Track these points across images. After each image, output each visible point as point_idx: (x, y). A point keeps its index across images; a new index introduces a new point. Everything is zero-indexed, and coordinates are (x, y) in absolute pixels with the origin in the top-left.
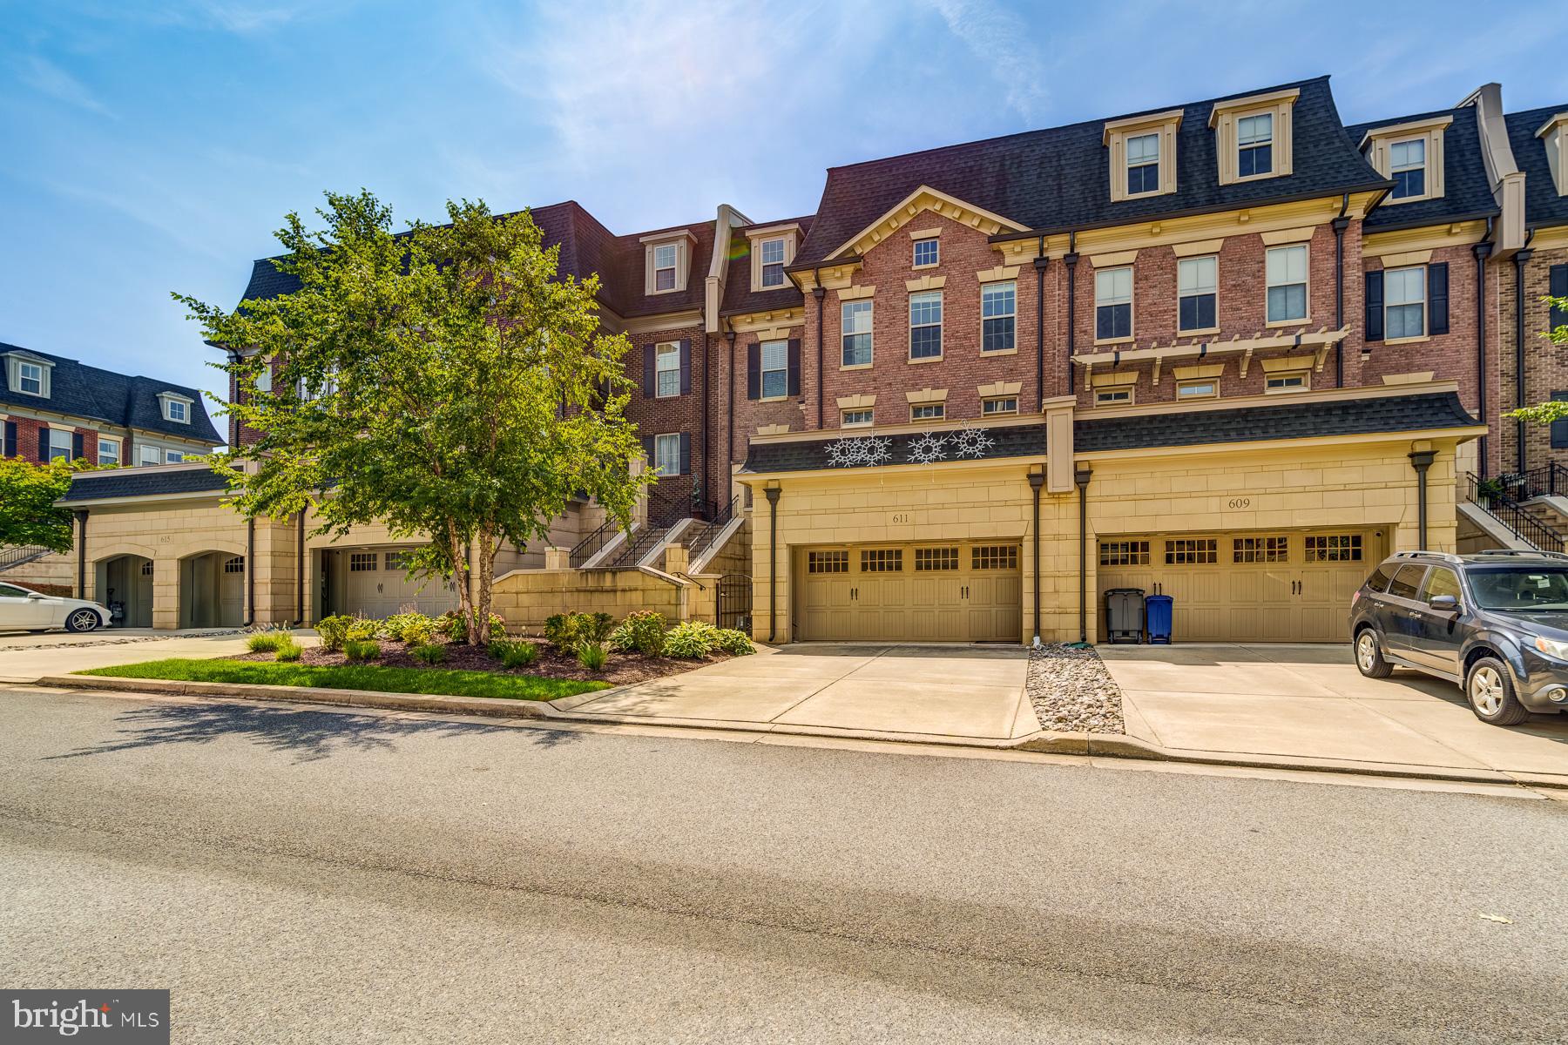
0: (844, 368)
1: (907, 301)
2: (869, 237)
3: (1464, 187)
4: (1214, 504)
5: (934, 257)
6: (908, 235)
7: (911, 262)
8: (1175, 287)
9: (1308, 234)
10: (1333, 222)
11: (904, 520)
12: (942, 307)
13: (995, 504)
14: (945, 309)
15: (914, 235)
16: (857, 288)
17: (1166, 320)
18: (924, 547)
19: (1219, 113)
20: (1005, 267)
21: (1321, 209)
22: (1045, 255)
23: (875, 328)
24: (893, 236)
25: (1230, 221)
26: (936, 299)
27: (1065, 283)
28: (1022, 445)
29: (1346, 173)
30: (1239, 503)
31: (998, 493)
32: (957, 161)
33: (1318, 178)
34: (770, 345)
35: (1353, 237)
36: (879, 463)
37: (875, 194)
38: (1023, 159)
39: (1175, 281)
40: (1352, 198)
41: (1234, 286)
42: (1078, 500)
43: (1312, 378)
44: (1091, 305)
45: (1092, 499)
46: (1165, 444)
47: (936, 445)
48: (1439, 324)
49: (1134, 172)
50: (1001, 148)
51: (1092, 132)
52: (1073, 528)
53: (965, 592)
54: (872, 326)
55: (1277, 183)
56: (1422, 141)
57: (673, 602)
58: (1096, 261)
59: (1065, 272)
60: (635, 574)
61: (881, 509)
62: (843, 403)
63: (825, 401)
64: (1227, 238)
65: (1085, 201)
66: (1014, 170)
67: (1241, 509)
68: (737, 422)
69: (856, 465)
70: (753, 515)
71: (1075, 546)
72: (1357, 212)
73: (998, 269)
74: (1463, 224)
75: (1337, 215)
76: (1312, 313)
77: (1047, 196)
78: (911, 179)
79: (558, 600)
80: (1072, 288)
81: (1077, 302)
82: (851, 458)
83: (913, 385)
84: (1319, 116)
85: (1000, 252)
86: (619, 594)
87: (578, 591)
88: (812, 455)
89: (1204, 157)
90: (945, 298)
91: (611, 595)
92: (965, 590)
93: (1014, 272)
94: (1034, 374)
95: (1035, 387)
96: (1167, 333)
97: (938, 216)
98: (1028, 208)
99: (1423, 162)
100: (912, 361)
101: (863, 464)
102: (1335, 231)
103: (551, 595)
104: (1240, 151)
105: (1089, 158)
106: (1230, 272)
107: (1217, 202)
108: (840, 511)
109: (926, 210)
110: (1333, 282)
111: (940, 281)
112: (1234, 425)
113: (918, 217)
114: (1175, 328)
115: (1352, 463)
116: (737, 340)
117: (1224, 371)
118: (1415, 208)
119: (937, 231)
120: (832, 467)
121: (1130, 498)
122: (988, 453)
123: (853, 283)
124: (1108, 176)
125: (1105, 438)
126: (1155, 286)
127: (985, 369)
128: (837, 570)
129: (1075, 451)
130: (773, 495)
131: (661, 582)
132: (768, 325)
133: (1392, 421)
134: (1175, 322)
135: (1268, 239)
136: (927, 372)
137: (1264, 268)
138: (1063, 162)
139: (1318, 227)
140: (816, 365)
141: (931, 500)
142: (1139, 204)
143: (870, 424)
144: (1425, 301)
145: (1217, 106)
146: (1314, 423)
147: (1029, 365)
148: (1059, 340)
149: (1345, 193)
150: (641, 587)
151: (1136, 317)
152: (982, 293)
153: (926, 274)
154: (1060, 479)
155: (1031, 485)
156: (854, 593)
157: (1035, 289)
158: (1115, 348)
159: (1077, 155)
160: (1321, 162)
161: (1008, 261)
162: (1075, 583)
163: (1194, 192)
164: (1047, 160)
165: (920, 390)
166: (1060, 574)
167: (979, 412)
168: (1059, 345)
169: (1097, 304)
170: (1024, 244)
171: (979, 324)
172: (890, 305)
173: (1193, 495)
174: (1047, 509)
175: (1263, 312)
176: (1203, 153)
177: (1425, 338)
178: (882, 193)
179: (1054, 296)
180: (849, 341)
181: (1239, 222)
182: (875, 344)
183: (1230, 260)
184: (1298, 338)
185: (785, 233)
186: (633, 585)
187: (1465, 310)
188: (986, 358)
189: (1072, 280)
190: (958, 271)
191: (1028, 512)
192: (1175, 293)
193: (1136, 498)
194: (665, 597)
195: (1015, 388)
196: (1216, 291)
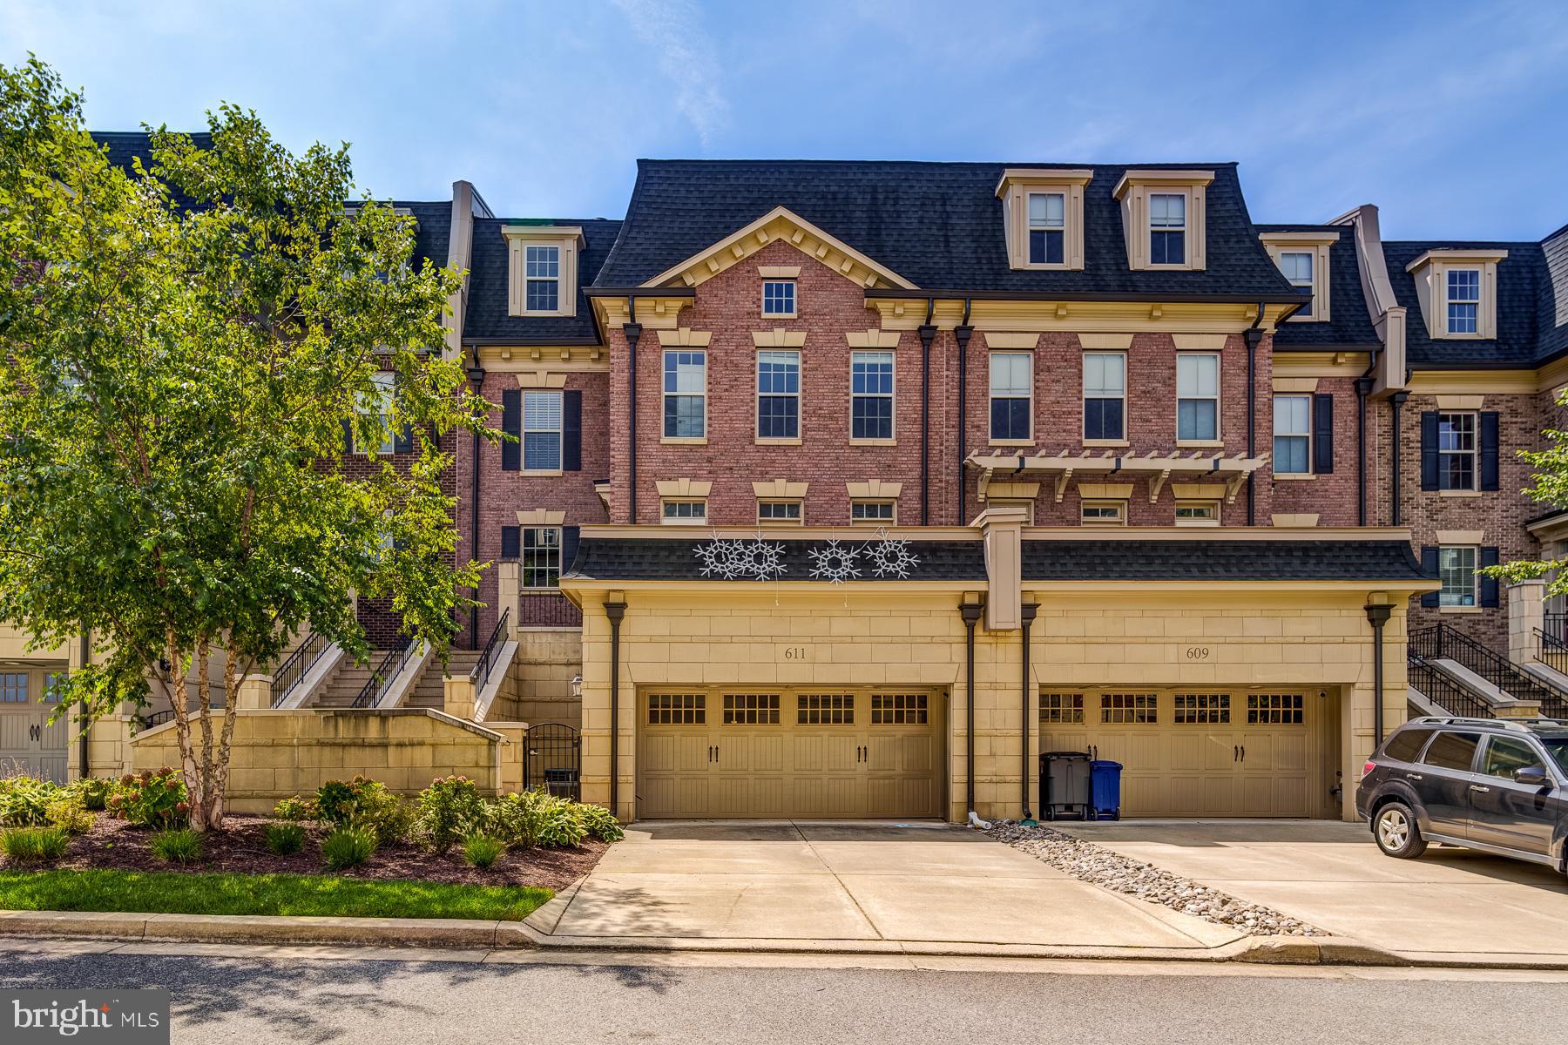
0: (665, 440)
1: (754, 359)
2: (705, 265)
3: (1347, 313)
4: (1171, 652)
5: (789, 304)
6: (755, 270)
7: (759, 306)
8: (1080, 385)
9: (1220, 342)
10: (1246, 333)
11: (800, 654)
12: (800, 372)
13: (919, 640)
14: (804, 377)
15: (765, 271)
16: (685, 331)
17: (1071, 424)
18: (809, 692)
19: (1010, 181)
20: (882, 331)
21: (1234, 315)
22: (933, 323)
23: (710, 390)
24: (735, 267)
25: (1140, 314)
26: (791, 362)
27: (955, 363)
28: (953, 565)
29: (1259, 279)
30: (1197, 654)
31: (922, 626)
32: (816, 182)
33: (1232, 280)
34: (537, 395)
35: (1264, 351)
36: (772, 576)
37: (707, 207)
38: (901, 194)
39: (1081, 378)
40: (1268, 308)
41: (1144, 392)
42: (1020, 640)
43: (1222, 511)
44: (985, 394)
45: (1036, 640)
46: (1122, 576)
47: (846, 558)
48: (1324, 464)
49: (1036, 236)
50: (871, 176)
51: (982, 177)
52: (1013, 675)
53: (862, 753)
54: (706, 386)
55: (1190, 278)
56: (1310, 256)
57: (483, 762)
58: (992, 340)
59: (954, 347)
60: (420, 720)
61: (769, 639)
62: (664, 488)
63: (640, 484)
64: (1137, 334)
65: (979, 263)
66: (889, 208)
67: (1200, 660)
68: (485, 501)
69: (739, 578)
70: (583, 639)
71: (1015, 698)
72: (1268, 326)
73: (873, 332)
74: (1347, 355)
75: (1249, 325)
76: (1223, 435)
77: (932, 249)
78: (756, 195)
79: (283, 757)
80: (963, 370)
81: (969, 388)
82: (731, 567)
83: (761, 473)
84: (1227, 207)
85: (874, 311)
86: (391, 750)
87: (321, 744)
88: (673, 559)
89: (1110, 232)
90: (805, 362)
91: (379, 752)
92: (862, 750)
93: (893, 340)
94: (916, 473)
95: (917, 491)
96: (1072, 440)
97: (796, 250)
98: (910, 259)
99: (1311, 280)
100: (760, 441)
101: (749, 576)
102: (1247, 343)
103: (271, 749)
104: (1152, 232)
105: (980, 209)
106: (1139, 375)
107: (1130, 289)
108: (713, 640)
109: (779, 240)
110: (1244, 401)
111: (798, 338)
112: (1194, 560)
113: (769, 247)
114: (1080, 435)
115: (1312, 613)
116: (486, 382)
117: (1133, 493)
118: (1304, 329)
119: (794, 271)
120: (706, 578)
121: (1079, 640)
122: (914, 574)
123: (680, 324)
124: (1004, 235)
125: (1052, 564)
126: (1058, 381)
127: (856, 461)
128: (689, 719)
129: (1023, 578)
130: (615, 612)
131: (463, 733)
132: (532, 366)
133: (1352, 569)
134: (1080, 427)
135: (1180, 342)
136: (781, 458)
137: (1174, 375)
138: (949, 208)
139: (1230, 335)
140: (626, 432)
141: (835, 632)
142: (1044, 277)
143: (702, 521)
144: (1310, 434)
145: (1008, 173)
146: (1276, 564)
147: (910, 461)
148: (947, 433)
149: (1261, 303)
150: (430, 741)
151: (1037, 416)
152: (852, 361)
153: (781, 326)
154: (1004, 612)
155: (964, 619)
156: (713, 752)
157: (918, 366)
158: (1020, 452)
159: (966, 202)
160: (1233, 262)
161: (886, 323)
162: (1015, 745)
163: (1104, 272)
164: (930, 202)
165: (772, 480)
166: (998, 733)
167: (848, 517)
168: (947, 441)
169: (992, 395)
170: (907, 305)
171: (848, 401)
172: (732, 362)
173: (1149, 640)
174: (982, 649)
175: (1174, 426)
176: (1108, 228)
177: (1310, 476)
178: (715, 207)
179: (942, 377)
180: (671, 403)
181: (1150, 316)
182: (710, 412)
183: (1140, 361)
184: (1216, 462)
185: (562, 237)
186: (417, 737)
187: (1347, 450)
188: (857, 447)
189: (963, 359)
190: (821, 327)
191: (960, 652)
192: (1080, 392)
193: (1085, 641)
194: (470, 755)
195: (892, 489)
196: (1125, 397)
